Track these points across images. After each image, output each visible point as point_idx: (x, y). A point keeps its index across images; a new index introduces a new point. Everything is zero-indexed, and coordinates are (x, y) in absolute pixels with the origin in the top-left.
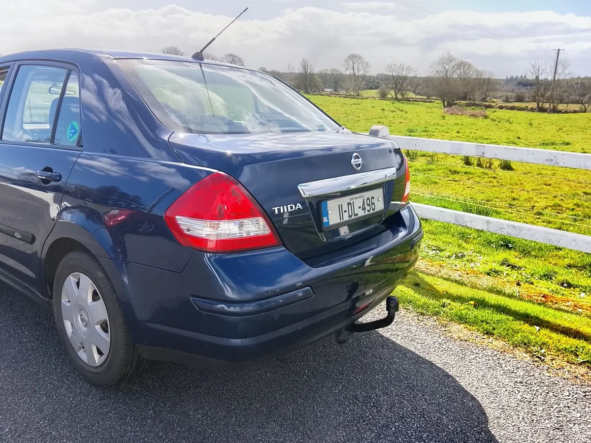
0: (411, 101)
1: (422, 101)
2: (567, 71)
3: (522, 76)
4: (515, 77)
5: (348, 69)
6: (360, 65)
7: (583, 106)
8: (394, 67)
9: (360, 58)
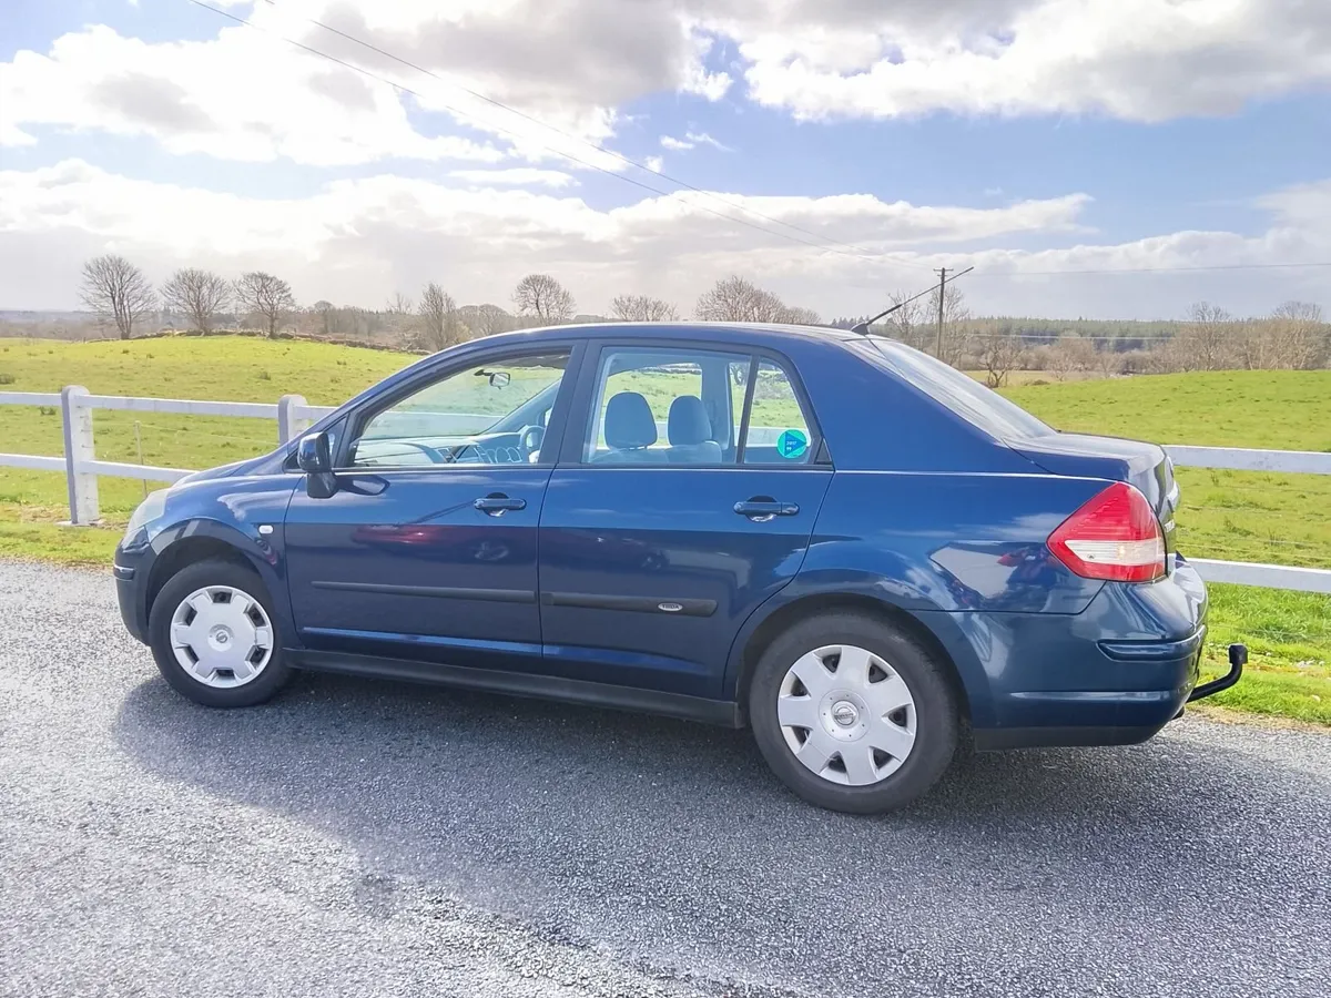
0: (668, 372)
1: (692, 372)
2: (958, 310)
3: (861, 318)
4: (848, 320)
5: (525, 307)
6: (552, 298)
7: (992, 375)
8: (627, 303)
9: (550, 284)
